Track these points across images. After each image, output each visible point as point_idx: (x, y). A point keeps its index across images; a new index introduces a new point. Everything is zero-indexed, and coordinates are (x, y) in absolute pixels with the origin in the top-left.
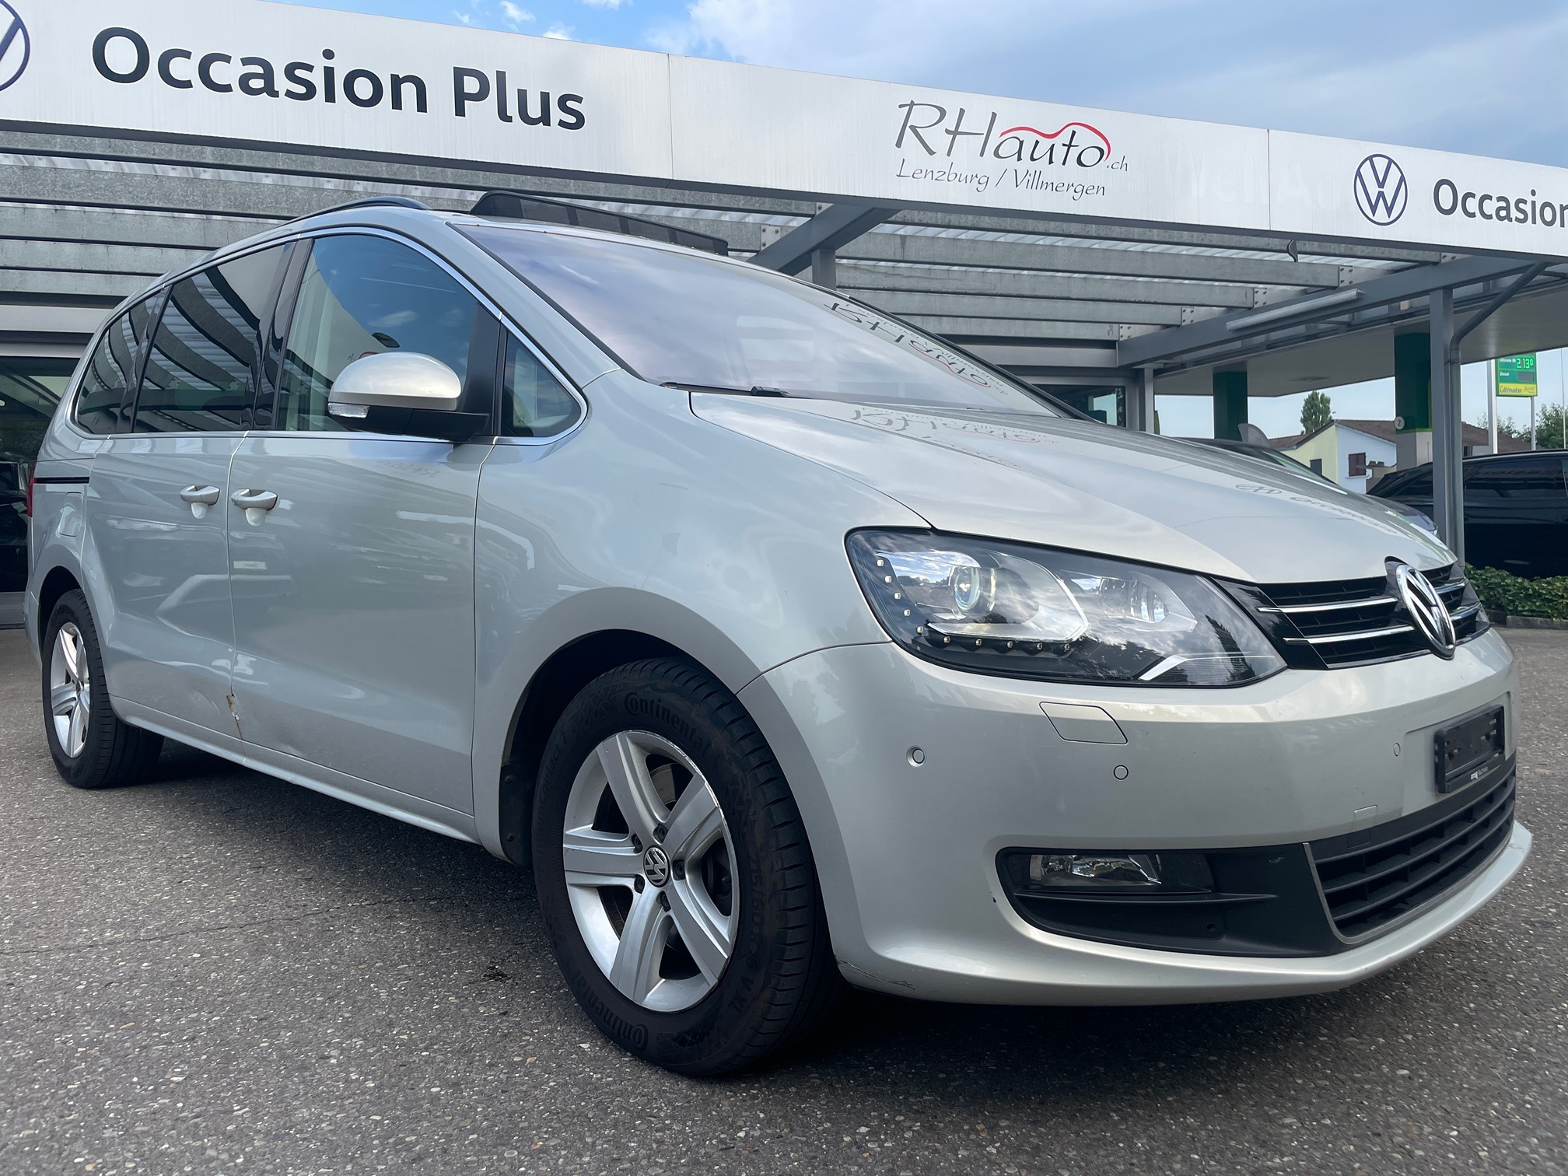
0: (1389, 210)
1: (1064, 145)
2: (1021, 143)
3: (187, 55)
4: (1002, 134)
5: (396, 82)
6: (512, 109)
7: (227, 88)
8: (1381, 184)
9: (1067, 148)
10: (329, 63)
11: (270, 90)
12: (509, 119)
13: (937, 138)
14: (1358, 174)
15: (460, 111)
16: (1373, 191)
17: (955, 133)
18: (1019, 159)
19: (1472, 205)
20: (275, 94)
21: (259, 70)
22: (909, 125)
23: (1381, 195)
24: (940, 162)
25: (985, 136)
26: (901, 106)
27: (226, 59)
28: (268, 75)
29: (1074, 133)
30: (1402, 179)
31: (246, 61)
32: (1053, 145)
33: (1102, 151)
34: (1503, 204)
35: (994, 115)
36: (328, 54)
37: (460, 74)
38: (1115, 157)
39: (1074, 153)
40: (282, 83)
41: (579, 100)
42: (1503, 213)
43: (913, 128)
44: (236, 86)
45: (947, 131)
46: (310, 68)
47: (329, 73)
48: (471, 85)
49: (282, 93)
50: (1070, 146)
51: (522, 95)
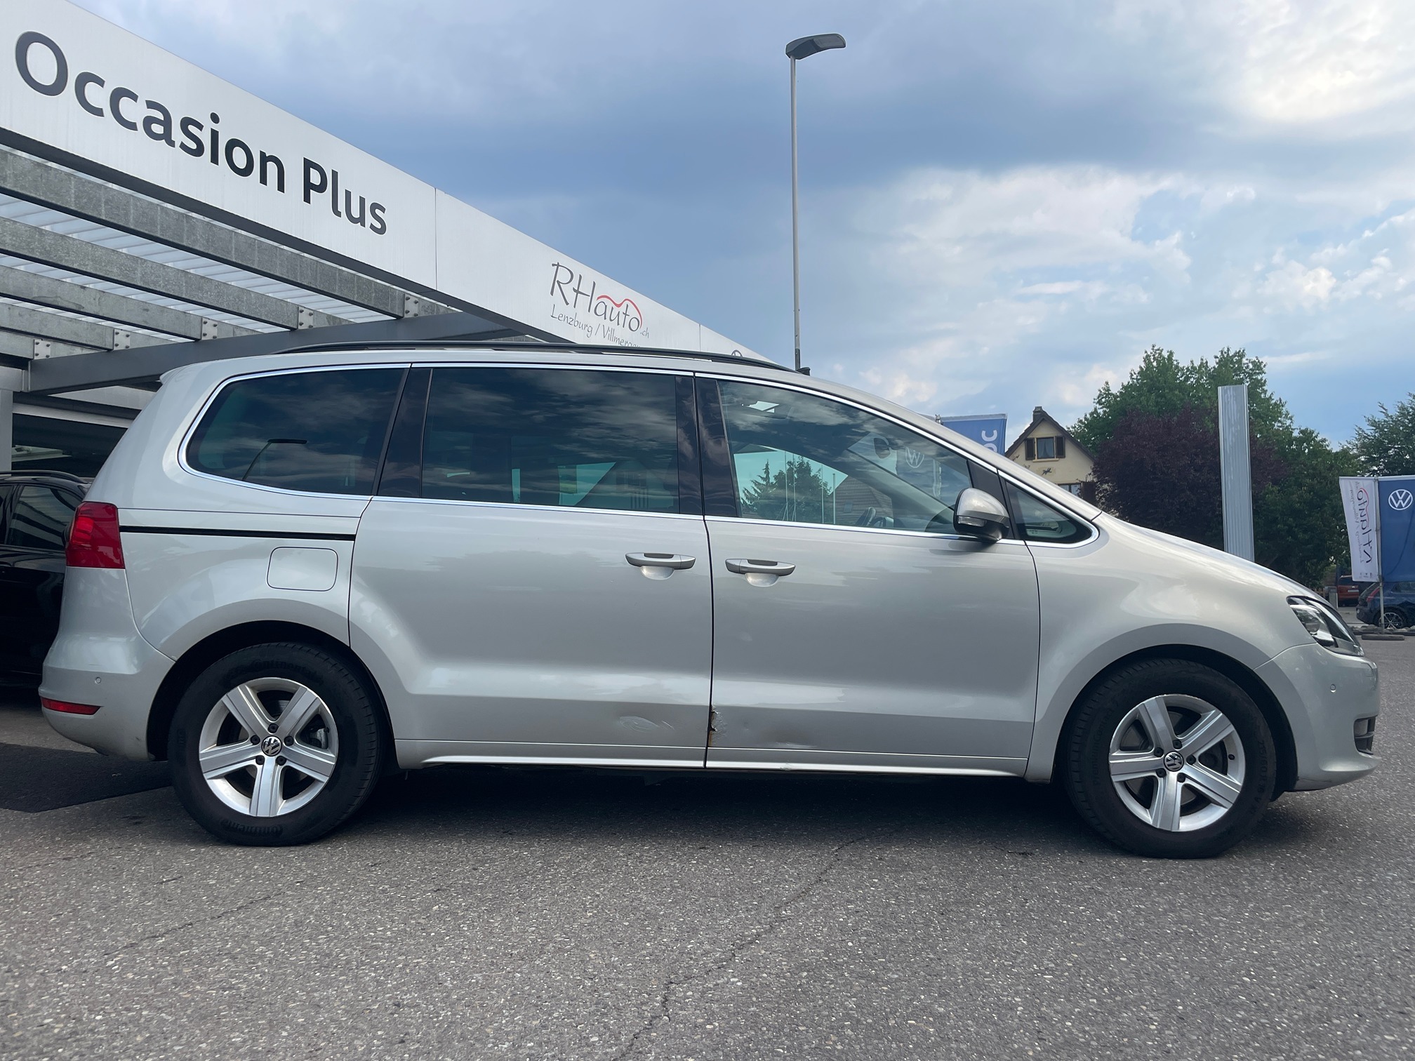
1: (623, 313)
2: (606, 307)
3: (101, 82)
4: (598, 299)
5: (265, 159)
6: (342, 207)
7: (132, 126)
9: (624, 316)
10: (215, 127)
11: (167, 137)
12: (338, 214)
15: (307, 199)
17: (577, 292)
18: (605, 318)
20: (172, 143)
21: (160, 116)
22: (556, 279)
25: (590, 297)
27: (134, 97)
28: (167, 123)
29: (628, 306)
31: (151, 105)
32: (619, 312)
33: (638, 322)
36: (215, 118)
37: (308, 165)
39: (627, 320)
40: (178, 135)
41: (383, 210)
43: (559, 283)
44: (140, 126)
45: (574, 290)
46: (200, 127)
47: (215, 134)
48: (315, 178)
49: (178, 144)
50: (626, 315)
51: (348, 194)
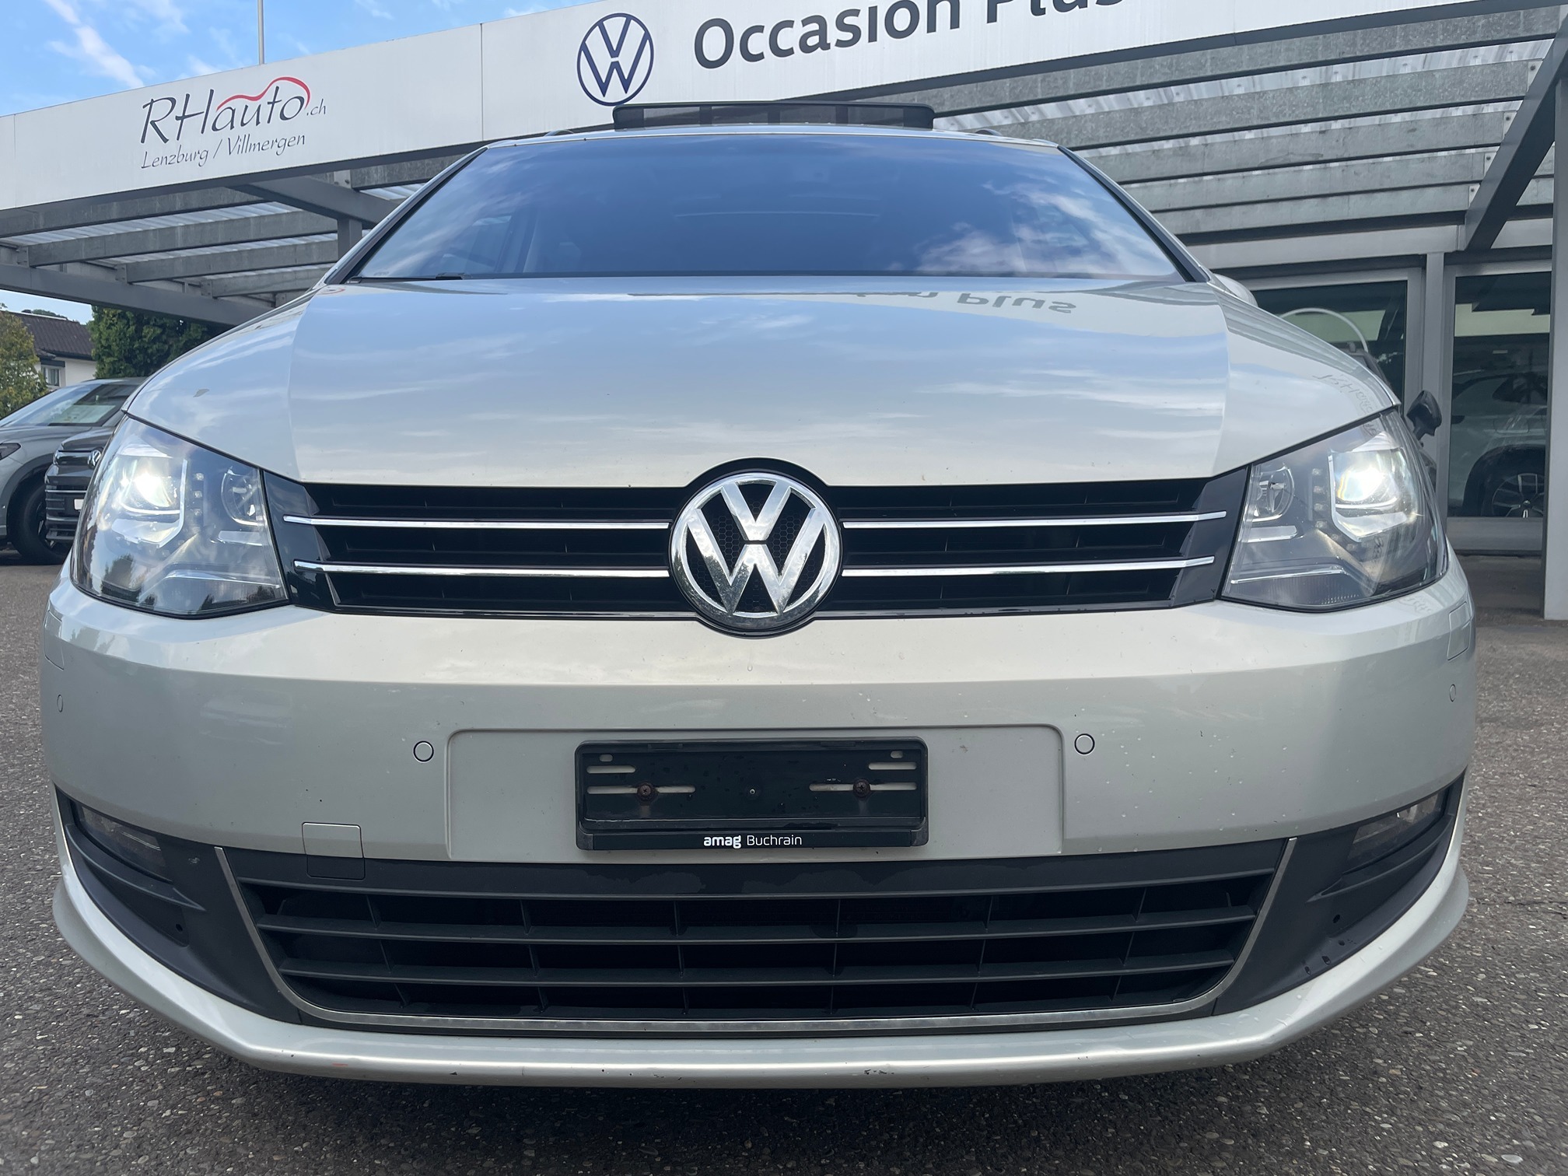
0: (626, 84)
1: (269, 103)
2: (234, 111)
4: (218, 108)
7: (790, 52)
8: (614, 53)
9: (271, 105)
12: (1042, 12)
13: (169, 127)
14: (584, 48)
16: (603, 62)
17: (181, 118)
18: (232, 127)
19: (758, 43)
22: (150, 121)
23: (615, 66)
24: (173, 144)
25: (204, 114)
26: (144, 107)
29: (277, 88)
30: (647, 36)
32: (260, 106)
33: (301, 99)
34: (815, 27)
35: (212, 91)
38: (314, 102)
39: (278, 107)
42: (813, 41)
43: (153, 123)
45: (177, 118)
50: (273, 103)
